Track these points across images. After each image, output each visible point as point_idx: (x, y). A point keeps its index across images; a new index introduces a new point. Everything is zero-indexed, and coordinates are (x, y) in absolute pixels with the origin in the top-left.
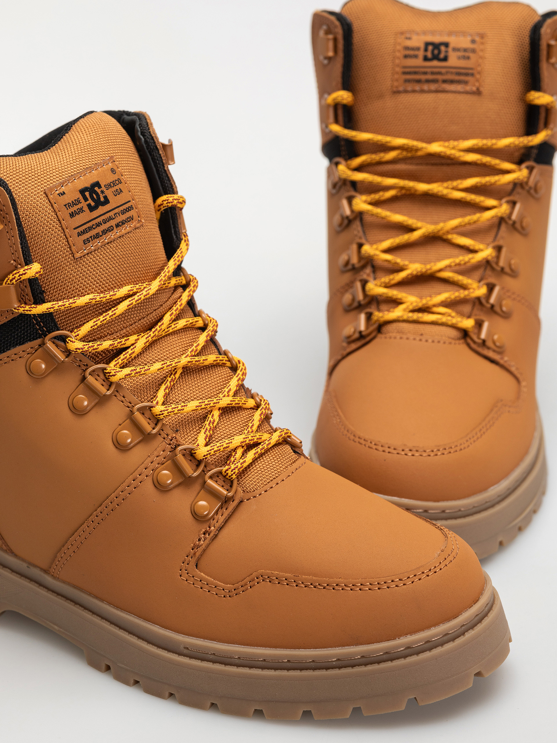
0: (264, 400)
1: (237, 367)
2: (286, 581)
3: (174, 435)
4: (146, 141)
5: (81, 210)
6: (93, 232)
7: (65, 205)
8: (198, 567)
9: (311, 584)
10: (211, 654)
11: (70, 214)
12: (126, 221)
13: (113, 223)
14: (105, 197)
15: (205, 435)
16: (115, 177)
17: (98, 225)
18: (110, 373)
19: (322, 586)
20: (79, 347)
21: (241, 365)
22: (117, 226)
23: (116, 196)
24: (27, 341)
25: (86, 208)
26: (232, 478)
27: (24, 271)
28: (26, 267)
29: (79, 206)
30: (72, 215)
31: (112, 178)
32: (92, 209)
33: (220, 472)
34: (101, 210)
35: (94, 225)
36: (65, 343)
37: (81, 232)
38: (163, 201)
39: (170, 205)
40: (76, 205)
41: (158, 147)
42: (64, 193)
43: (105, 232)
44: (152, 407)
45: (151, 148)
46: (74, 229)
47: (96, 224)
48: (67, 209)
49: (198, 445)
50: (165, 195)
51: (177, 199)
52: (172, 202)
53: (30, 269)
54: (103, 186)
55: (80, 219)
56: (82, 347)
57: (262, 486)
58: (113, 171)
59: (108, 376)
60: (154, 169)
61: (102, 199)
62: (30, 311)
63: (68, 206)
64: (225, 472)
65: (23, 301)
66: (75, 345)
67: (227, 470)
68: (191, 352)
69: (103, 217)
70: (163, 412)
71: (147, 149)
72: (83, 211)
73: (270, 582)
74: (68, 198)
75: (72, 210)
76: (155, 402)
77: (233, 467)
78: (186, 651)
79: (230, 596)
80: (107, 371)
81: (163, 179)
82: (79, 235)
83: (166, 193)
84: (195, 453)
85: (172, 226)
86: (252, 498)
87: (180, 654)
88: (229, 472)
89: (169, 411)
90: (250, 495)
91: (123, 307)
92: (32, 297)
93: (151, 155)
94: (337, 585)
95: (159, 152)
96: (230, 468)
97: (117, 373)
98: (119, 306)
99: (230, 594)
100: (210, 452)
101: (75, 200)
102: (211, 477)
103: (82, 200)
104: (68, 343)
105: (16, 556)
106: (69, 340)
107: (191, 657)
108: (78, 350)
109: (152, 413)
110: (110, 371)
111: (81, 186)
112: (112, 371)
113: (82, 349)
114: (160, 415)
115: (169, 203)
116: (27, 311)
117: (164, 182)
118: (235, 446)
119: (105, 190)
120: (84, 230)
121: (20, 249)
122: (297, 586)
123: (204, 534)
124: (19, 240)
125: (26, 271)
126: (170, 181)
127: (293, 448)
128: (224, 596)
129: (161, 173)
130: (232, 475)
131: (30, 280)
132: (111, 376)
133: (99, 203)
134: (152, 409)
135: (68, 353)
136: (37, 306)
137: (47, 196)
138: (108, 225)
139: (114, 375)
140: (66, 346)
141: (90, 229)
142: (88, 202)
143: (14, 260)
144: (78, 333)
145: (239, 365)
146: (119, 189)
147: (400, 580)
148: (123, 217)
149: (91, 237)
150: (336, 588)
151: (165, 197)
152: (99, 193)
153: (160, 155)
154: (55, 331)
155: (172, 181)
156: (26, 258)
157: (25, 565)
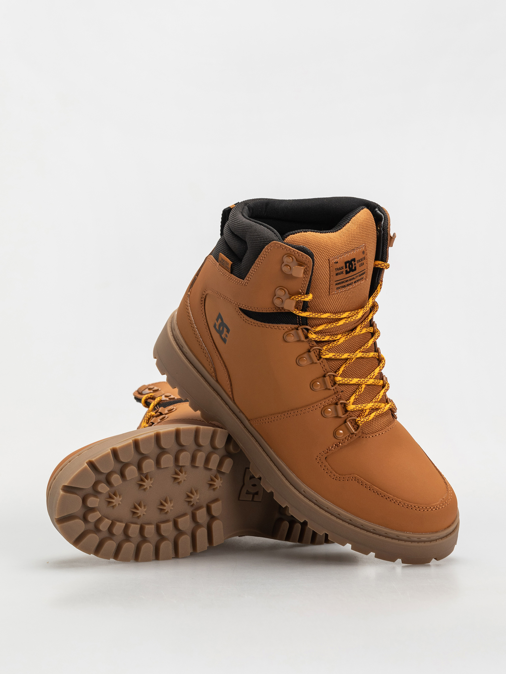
0: (388, 384)
1: (381, 361)
2: (365, 485)
3: (341, 393)
4: (383, 234)
5: (342, 273)
6: (343, 284)
7: (336, 269)
8: (326, 459)
9: (377, 492)
10: (315, 500)
11: (336, 274)
12: (359, 280)
13: (353, 281)
14: (355, 267)
15: (355, 398)
16: (364, 256)
17: (346, 281)
18: (323, 353)
19: (381, 495)
20: (314, 338)
21: (384, 361)
22: (355, 282)
23: (360, 266)
24: (289, 324)
25: (344, 272)
26: (359, 425)
27: (304, 297)
28: (306, 296)
29: (341, 271)
30: (337, 274)
31: (362, 256)
32: (347, 272)
33: (355, 420)
34: (352, 273)
35: (345, 281)
36: (307, 333)
37: (338, 283)
38: (378, 264)
39: (381, 267)
40: (341, 269)
41: (388, 239)
42: (338, 262)
43: (348, 285)
44: (336, 376)
45: (384, 238)
46: (335, 281)
47: (346, 280)
48: (336, 271)
49: (350, 402)
50: (381, 261)
51: (386, 266)
52: (383, 267)
53: (307, 297)
54: (356, 261)
55: (340, 277)
56: (315, 338)
57: (372, 433)
58: (363, 252)
59: (321, 354)
60: (381, 247)
61: (353, 268)
62: (298, 314)
63: (337, 269)
64: (357, 421)
65: (297, 307)
66: (312, 336)
67: (359, 421)
68: (363, 349)
69: (350, 278)
70: (340, 381)
71: (383, 238)
72: (343, 273)
73: (358, 482)
74: (338, 266)
75: (338, 272)
76: (337, 373)
77: (362, 420)
78: (303, 493)
79: (336, 480)
80: (321, 352)
81: (384, 254)
82: (336, 284)
83: (382, 261)
84: (347, 407)
85: (377, 275)
86: (365, 437)
87: (300, 493)
88: (359, 422)
89: (343, 381)
90: (365, 436)
91: (341, 323)
92: (302, 308)
93: (383, 241)
94: (388, 498)
95: (387, 241)
96: (360, 420)
97: (326, 355)
98: (340, 322)
99: (336, 478)
100: (354, 409)
101: (341, 267)
102: (349, 421)
103: (344, 268)
104: (309, 333)
105: (235, 403)
106: (310, 332)
107: (305, 496)
108: (312, 339)
109: (334, 379)
110: (323, 352)
111: (346, 260)
112: (324, 353)
113: (315, 339)
114: (338, 382)
115: (381, 266)
116: (297, 313)
117: (383, 255)
118: (367, 408)
119: (356, 263)
120: (339, 283)
121: (307, 287)
122: (370, 490)
123: (336, 445)
124: (308, 283)
125: (305, 298)
126: (386, 255)
127: (392, 412)
128: (333, 478)
129: (384, 251)
130: (360, 424)
131: (304, 301)
132: (322, 355)
133: (352, 270)
134: (335, 377)
135: (307, 337)
136: (303, 313)
137: (329, 262)
138: (351, 281)
139: (324, 355)
140: (307, 334)
141: (342, 282)
142: (346, 269)
143: (301, 290)
144: (315, 329)
145: (382, 360)
146: (363, 263)
147: (418, 507)
148: (359, 278)
149: (341, 287)
150: (388, 499)
151: (380, 262)
152: (353, 264)
153: (388, 243)
154: (305, 325)
155: (387, 256)
156: (307, 291)
157: (238, 410)
